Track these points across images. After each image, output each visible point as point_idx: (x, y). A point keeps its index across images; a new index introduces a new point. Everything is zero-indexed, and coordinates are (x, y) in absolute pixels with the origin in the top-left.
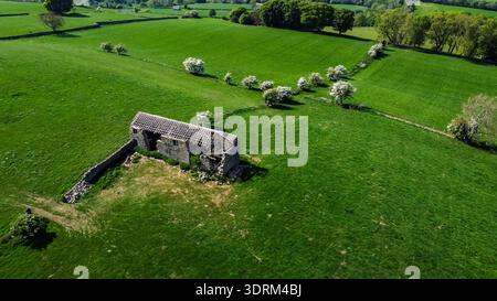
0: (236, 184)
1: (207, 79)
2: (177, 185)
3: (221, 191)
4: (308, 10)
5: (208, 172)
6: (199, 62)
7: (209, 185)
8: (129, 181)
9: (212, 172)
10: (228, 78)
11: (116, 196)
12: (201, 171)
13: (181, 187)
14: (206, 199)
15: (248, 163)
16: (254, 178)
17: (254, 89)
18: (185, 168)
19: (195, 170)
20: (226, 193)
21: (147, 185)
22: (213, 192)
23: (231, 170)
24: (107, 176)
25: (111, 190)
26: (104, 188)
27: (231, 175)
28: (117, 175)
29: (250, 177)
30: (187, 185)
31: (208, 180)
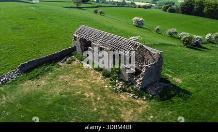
0: (153, 102)
1: (144, 29)
2: (92, 90)
3: (135, 106)
4: (209, 5)
5: (126, 83)
6: (141, 19)
7: (124, 97)
8: (54, 77)
9: (130, 83)
10: (158, 29)
11: (35, 88)
12: (120, 80)
13: (95, 92)
14: (116, 111)
15: (168, 82)
16: (175, 99)
17: (174, 37)
18: (106, 75)
19: (115, 78)
20: (140, 110)
21: (66, 83)
22: (126, 105)
23: (151, 85)
24: (40, 70)
25: (35, 82)
26: (30, 79)
27: (149, 90)
28: (48, 70)
29: (170, 97)
30: (102, 91)
31: (124, 91)
